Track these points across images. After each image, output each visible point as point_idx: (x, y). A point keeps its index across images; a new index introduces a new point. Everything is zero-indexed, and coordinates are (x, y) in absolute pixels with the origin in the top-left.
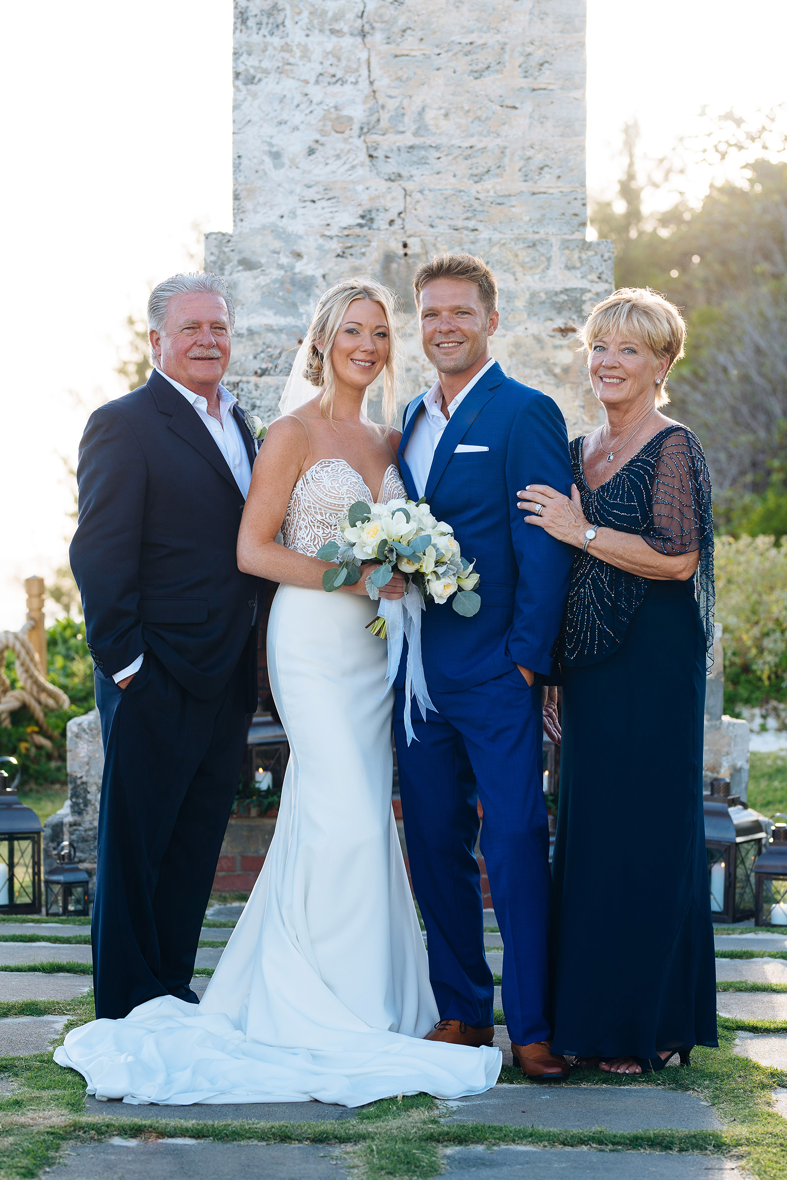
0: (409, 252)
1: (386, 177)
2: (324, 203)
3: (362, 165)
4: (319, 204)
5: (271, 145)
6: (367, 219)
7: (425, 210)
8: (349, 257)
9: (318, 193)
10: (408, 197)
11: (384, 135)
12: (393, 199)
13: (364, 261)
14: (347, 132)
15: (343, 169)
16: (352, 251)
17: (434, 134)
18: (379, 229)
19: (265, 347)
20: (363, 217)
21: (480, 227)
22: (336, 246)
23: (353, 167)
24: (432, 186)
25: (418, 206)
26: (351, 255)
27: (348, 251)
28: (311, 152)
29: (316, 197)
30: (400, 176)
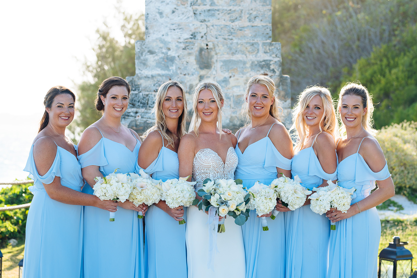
0: (208, 47)
1: (200, 21)
2: (178, 30)
3: (192, 16)
4: (176, 31)
5: (159, 10)
6: (194, 36)
7: (214, 33)
8: (187, 49)
9: (176, 27)
10: (208, 28)
11: (199, 6)
12: (203, 28)
13: (192, 51)
14: (186, 5)
15: (185, 18)
16: (188, 47)
17: (217, 5)
18: (198, 39)
19: (157, 82)
20: (192, 35)
21: (234, 38)
22: (183, 46)
23: (188, 18)
24: (216, 24)
25: (212, 31)
26: (188, 49)
27: (187, 47)
28: (173, 12)
29: (175, 28)
30: (205, 20)
